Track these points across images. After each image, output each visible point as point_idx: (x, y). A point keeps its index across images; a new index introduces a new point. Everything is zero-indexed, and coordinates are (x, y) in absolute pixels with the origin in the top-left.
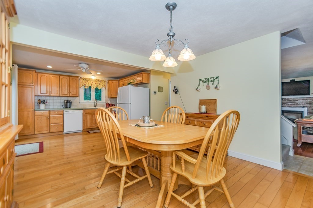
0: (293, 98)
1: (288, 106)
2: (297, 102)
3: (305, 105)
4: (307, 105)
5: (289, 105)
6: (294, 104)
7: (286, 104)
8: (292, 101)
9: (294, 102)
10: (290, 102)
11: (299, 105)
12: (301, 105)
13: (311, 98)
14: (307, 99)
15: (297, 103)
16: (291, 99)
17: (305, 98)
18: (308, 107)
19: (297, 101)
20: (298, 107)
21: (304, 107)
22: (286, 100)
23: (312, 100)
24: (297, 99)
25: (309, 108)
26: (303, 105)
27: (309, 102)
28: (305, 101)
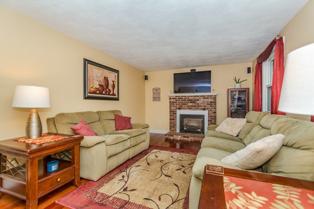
0: (194, 96)
1: (188, 108)
2: (198, 102)
3: (206, 106)
4: (208, 106)
5: (189, 106)
6: (194, 105)
7: (186, 104)
8: (192, 100)
9: (195, 102)
10: (191, 102)
11: (200, 106)
12: (202, 106)
13: (212, 96)
14: (208, 98)
15: (198, 104)
16: (192, 98)
17: (206, 97)
18: (209, 110)
19: (198, 100)
20: (198, 109)
21: (204, 109)
22: (186, 98)
23: (213, 99)
24: (197, 98)
25: (211, 110)
26: (204, 106)
27: (211, 102)
28: (206, 100)
